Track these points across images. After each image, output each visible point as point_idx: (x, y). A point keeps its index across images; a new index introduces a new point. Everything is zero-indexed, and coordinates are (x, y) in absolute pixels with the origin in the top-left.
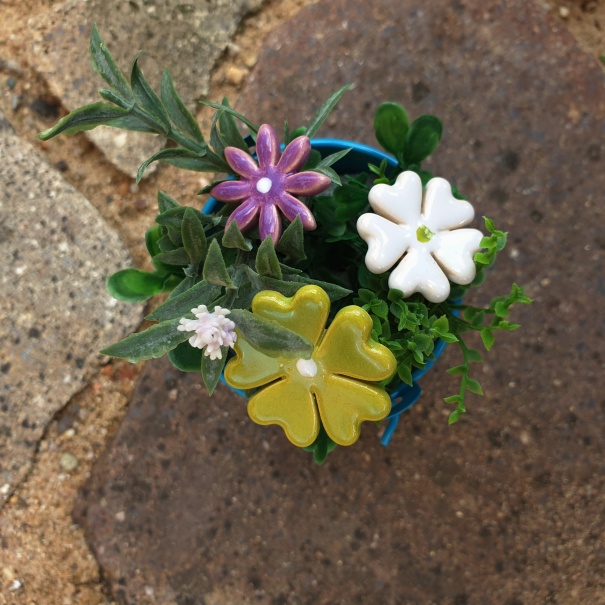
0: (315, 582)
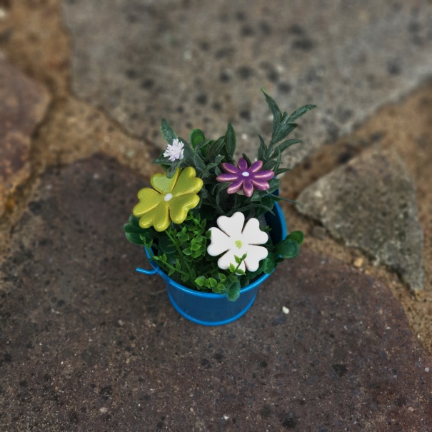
0: (37, 275)
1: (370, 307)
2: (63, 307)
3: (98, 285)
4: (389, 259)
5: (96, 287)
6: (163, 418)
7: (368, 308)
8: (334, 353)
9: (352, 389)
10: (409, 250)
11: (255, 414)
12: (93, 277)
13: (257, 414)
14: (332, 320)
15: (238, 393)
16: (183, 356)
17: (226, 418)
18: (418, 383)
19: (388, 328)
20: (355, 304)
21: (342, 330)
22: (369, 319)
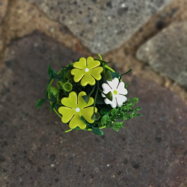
1: (172, 108)
2: (28, 116)
8: (156, 132)
13: (122, 163)
14: (155, 115)
15: (113, 154)
20: (165, 107)
21: (159, 120)
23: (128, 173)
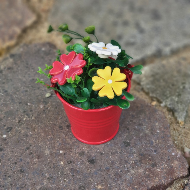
1: (152, 121)
2: (6, 93)
3: (25, 88)
4: (170, 105)
5: (24, 88)
6: (31, 146)
7: (151, 121)
8: (126, 137)
9: (130, 153)
10: (181, 102)
11: (76, 154)
12: (24, 84)
13: (77, 154)
14: (131, 123)
15: (72, 143)
16: (51, 123)
17: (61, 152)
18: (167, 159)
19: (159, 132)
20: (145, 118)
21: (134, 127)
22: (150, 126)
23: (79, 165)
